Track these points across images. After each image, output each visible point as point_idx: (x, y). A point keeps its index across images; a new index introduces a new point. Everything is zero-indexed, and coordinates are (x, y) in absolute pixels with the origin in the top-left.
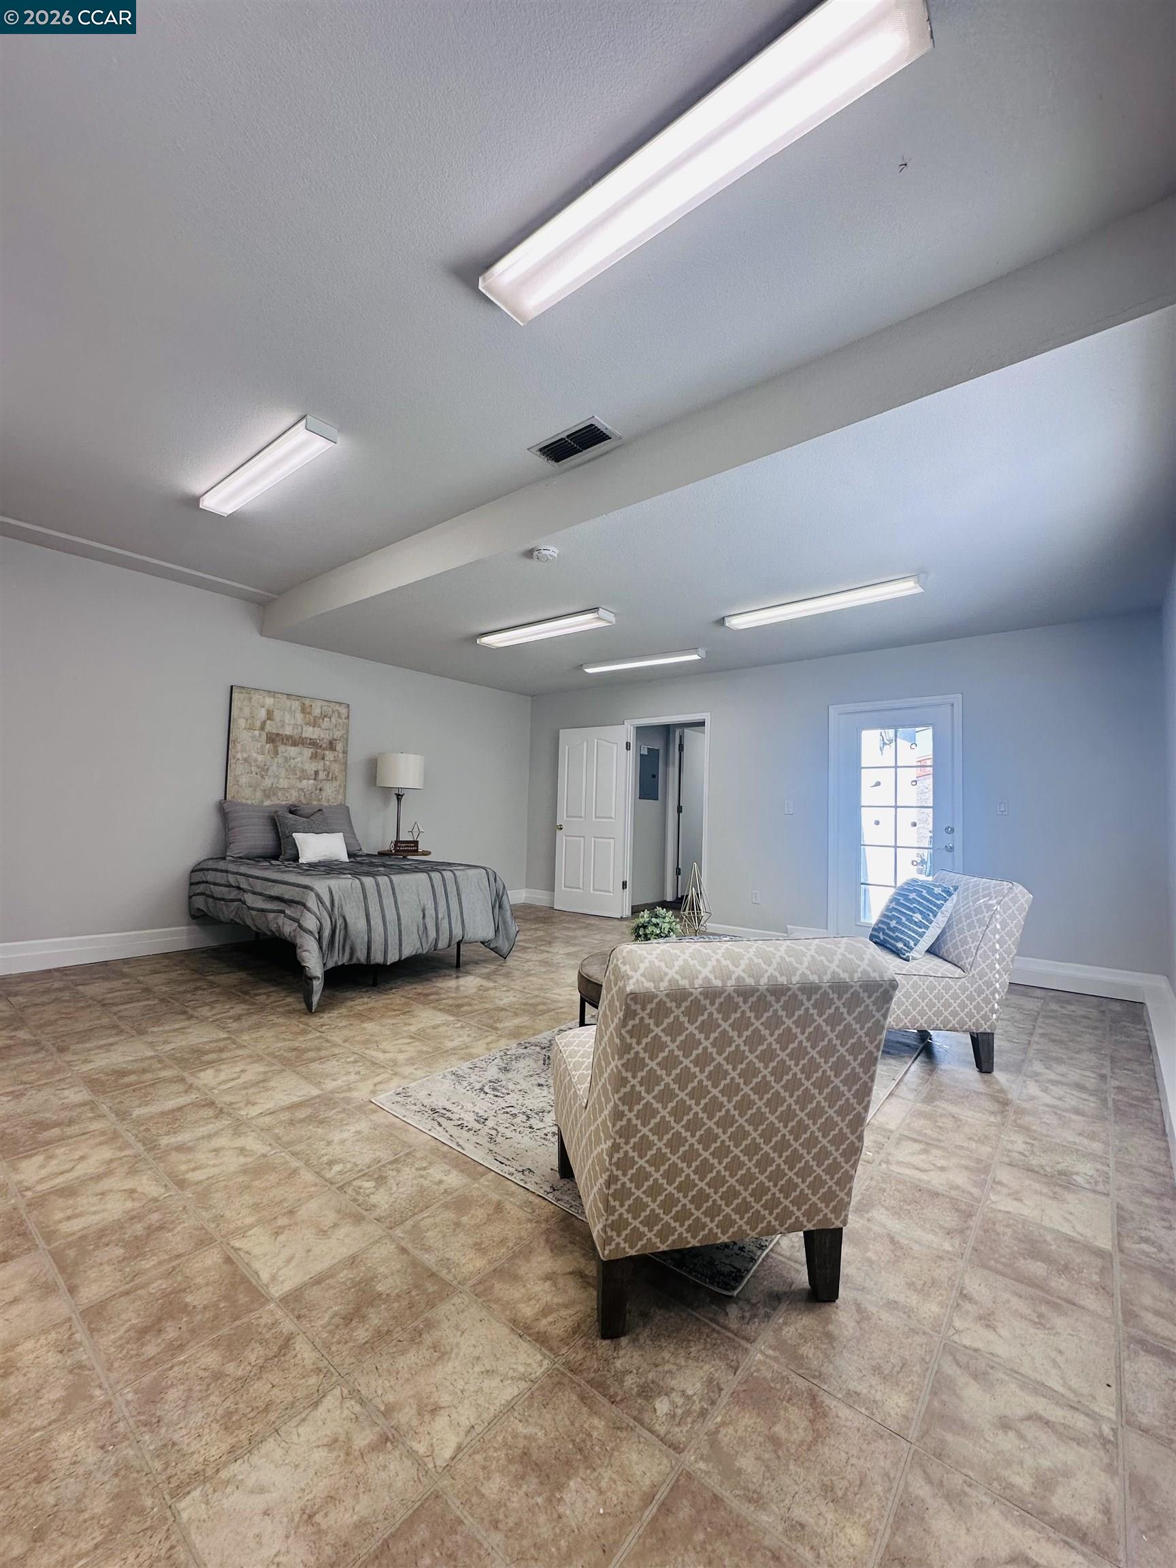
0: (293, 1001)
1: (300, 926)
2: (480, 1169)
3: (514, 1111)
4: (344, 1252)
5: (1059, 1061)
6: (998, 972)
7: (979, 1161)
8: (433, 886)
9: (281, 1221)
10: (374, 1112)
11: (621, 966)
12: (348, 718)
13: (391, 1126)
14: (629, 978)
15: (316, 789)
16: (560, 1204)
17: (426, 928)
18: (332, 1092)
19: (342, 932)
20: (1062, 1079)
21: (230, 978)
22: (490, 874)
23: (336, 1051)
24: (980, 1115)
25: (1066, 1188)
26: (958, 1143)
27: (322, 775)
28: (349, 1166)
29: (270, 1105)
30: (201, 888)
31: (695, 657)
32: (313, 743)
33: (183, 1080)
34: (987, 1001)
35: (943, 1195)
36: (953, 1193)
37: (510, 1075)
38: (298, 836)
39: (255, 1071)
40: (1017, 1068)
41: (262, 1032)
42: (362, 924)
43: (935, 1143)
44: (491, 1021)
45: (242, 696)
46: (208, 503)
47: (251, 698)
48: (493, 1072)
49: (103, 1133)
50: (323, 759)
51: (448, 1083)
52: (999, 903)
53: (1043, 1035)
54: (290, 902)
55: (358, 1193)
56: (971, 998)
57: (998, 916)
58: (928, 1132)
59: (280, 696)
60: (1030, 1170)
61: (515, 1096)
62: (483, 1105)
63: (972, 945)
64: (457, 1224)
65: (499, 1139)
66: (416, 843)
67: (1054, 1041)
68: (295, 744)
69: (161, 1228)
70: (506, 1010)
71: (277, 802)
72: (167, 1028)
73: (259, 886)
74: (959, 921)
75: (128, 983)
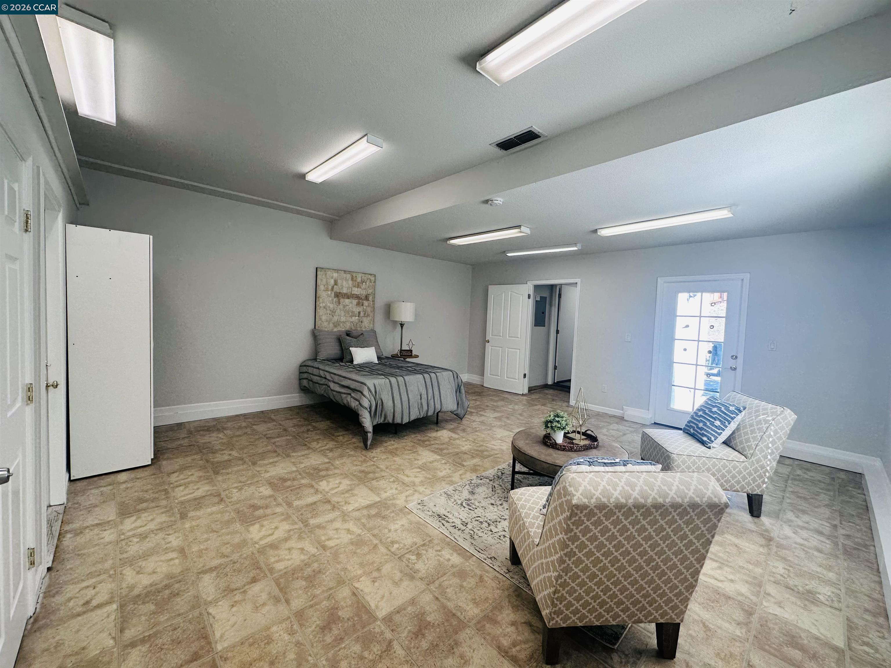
0: (356, 441)
1: (360, 404)
2: (468, 554)
3: (481, 520)
4: (408, 596)
5: (804, 512)
6: (769, 460)
7: (755, 578)
8: (425, 382)
9: (375, 574)
10: (409, 514)
11: (568, 487)
12: (375, 282)
13: (418, 523)
14: (574, 495)
15: (359, 322)
16: (514, 581)
17: (422, 404)
18: (385, 499)
19: (381, 407)
20: (806, 525)
21: (323, 425)
22: (454, 373)
23: (383, 474)
24: (753, 546)
25: (813, 602)
26: (741, 564)
27: (362, 314)
28: (402, 545)
29: (356, 505)
30: (305, 376)
31: (575, 249)
32: (357, 297)
33: (312, 486)
34: (760, 477)
35: (733, 599)
36: (740, 598)
37: (475, 497)
38: (353, 349)
39: (346, 483)
40: (776, 515)
41: (345, 460)
42: (390, 403)
43: (726, 563)
44: (460, 461)
45: (322, 273)
46: (310, 177)
47: (326, 274)
48: (465, 494)
49: (282, 514)
50: (363, 305)
51: (443, 500)
52: (773, 420)
53: (793, 492)
54: (354, 390)
55: (409, 562)
56: (750, 474)
57: (772, 428)
58: (721, 555)
59: (340, 272)
60: (787, 587)
61: (480, 510)
62: (464, 514)
63: (753, 443)
64: (462, 586)
65: (476, 537)
66: (411, 351)
67: (800, 497)
68: (348, 298)
69: (320, 572)
70: (467, 453)
71: (340, 329)
72: (299, 454)
73: (336, 379)
74: (745, 427)
75: (276, 425)
